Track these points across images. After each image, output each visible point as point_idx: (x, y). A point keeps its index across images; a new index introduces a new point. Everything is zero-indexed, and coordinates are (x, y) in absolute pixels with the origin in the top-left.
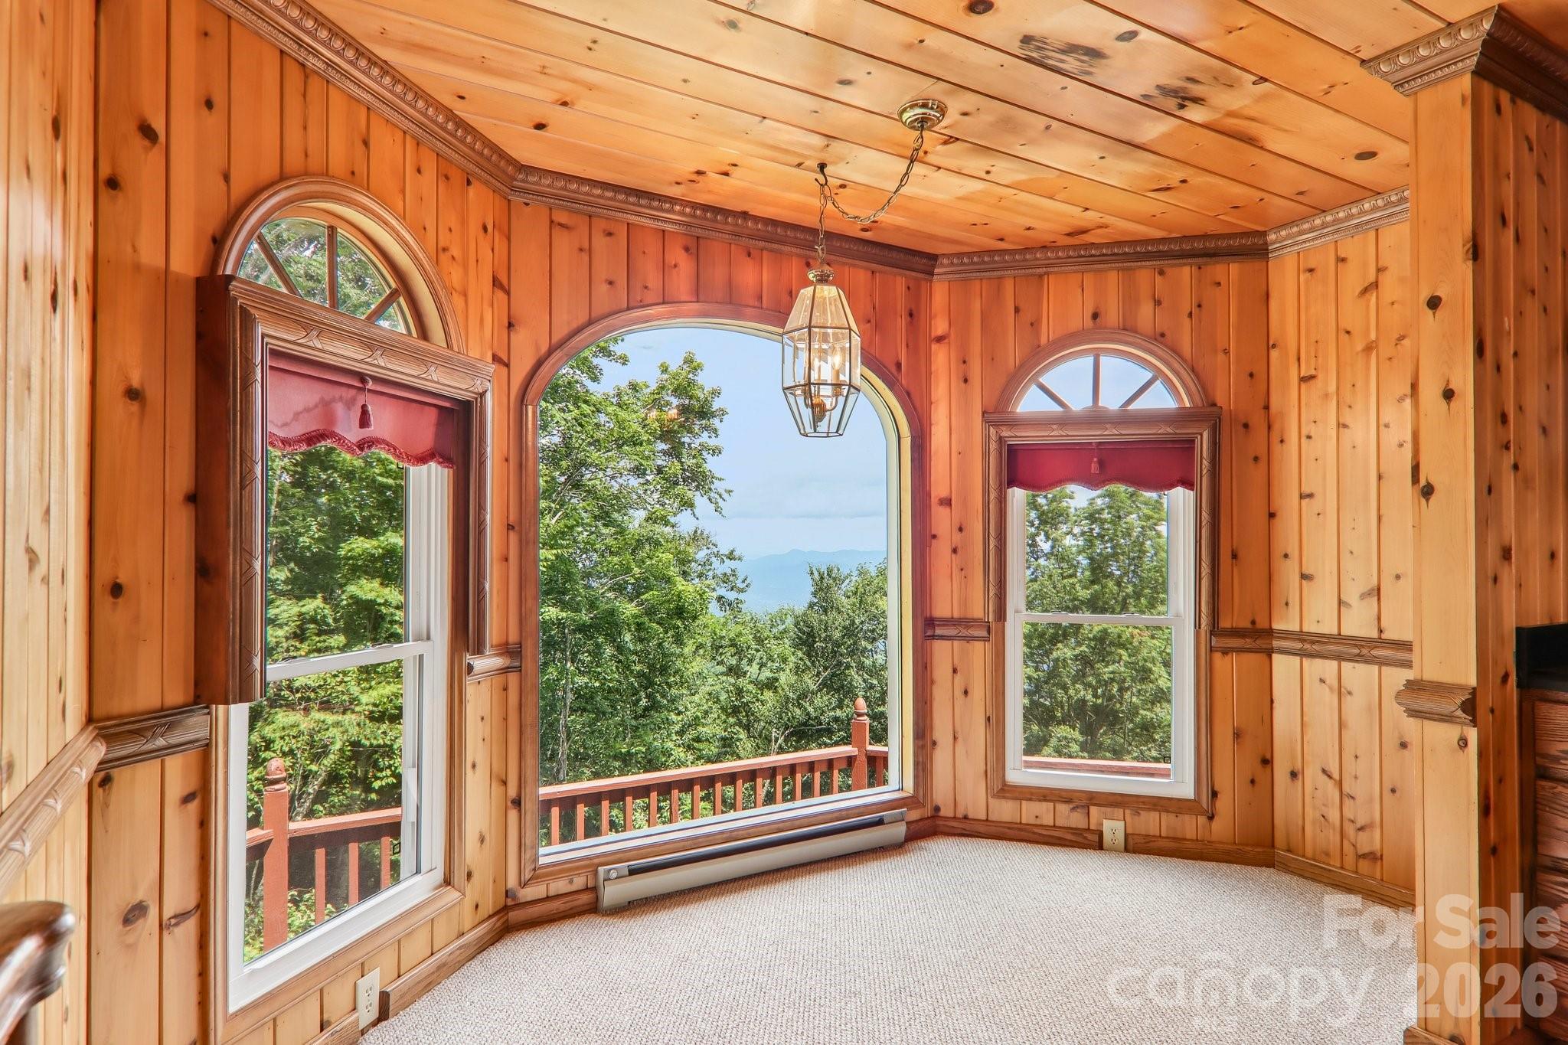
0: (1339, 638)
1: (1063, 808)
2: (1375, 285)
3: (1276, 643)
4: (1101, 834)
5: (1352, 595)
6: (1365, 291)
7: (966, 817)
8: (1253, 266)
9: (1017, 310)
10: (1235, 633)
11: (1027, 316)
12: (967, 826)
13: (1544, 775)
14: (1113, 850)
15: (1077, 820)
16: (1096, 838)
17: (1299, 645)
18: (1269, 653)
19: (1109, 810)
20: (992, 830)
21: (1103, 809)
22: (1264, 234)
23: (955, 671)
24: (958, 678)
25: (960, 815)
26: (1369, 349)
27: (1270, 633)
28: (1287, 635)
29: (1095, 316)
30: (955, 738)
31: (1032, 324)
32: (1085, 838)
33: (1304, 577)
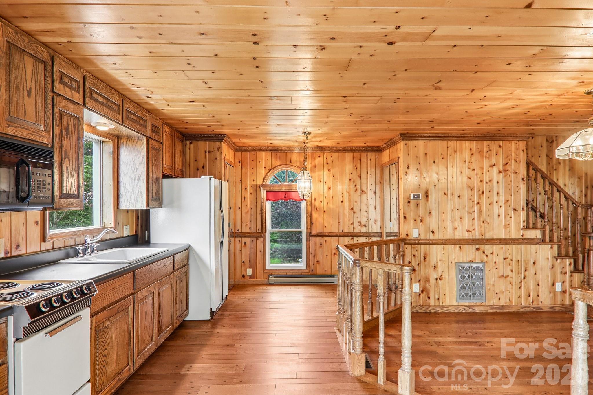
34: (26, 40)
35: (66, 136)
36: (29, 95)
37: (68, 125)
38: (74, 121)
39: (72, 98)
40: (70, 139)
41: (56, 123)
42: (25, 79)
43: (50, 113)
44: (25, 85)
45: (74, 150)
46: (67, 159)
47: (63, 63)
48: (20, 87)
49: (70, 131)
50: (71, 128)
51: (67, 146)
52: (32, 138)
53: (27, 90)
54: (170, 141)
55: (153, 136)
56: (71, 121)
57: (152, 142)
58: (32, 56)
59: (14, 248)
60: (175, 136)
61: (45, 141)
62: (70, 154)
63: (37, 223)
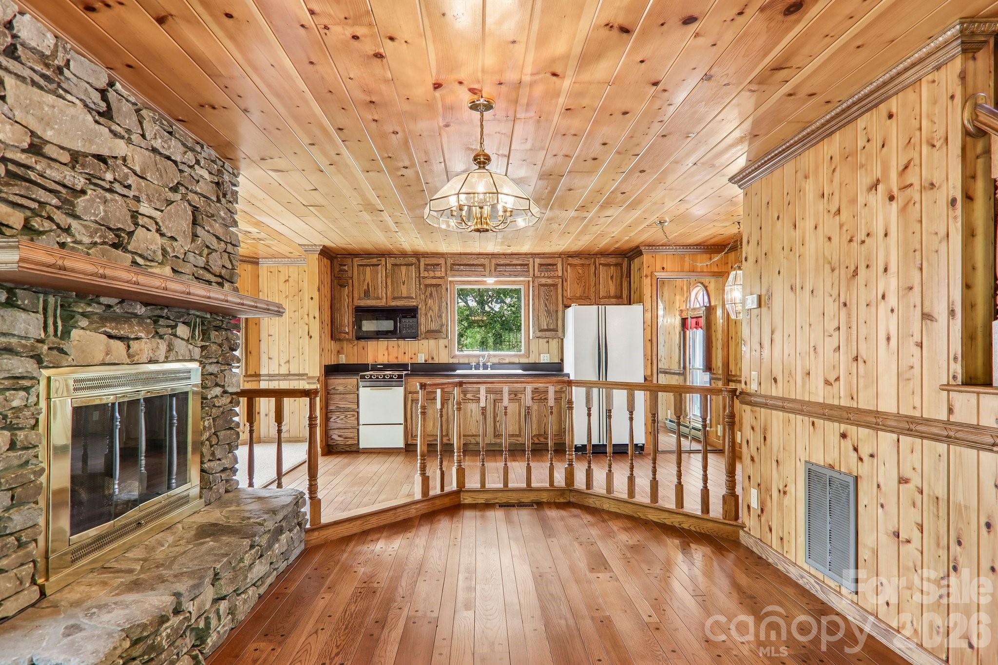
0: (279, 375)
2: (288, 280)
3: (262, 378)
5: (282, 363)
6: (285, 281)
8: (254, 266)
10: (251, 376)
13: (328, 393)
17: (268, 378)
18: (259, 381)
22: (258, 259)
26: (286, 297)
27: (259, 375)
28: (265, 375)
33: (270, 358)
34: (402, 258)
35: (430, 298)
36: (404, 284)
37: (431, 292)
38: (436, 288)
39: (434, 275)
40: (433, 299)
41: (422, 293)
42: (401, 278)
43: (418, 289)
44: (401, 280)
45: (437, 304)
46: (431, 311)
47: (426, 259)
48: (399, 282)
50: (434, 293)
51: (430, 303)
52: (406, 304)
53: (403, 282)
54: (580, 271)
55: (543, 275)
56: (434, 289)
57: (540, 280)
58: (405, 265)
59: (430, 359)
60: (597, 263)
61: (415, 304)
62: (433, 308)
63: (446, 347)
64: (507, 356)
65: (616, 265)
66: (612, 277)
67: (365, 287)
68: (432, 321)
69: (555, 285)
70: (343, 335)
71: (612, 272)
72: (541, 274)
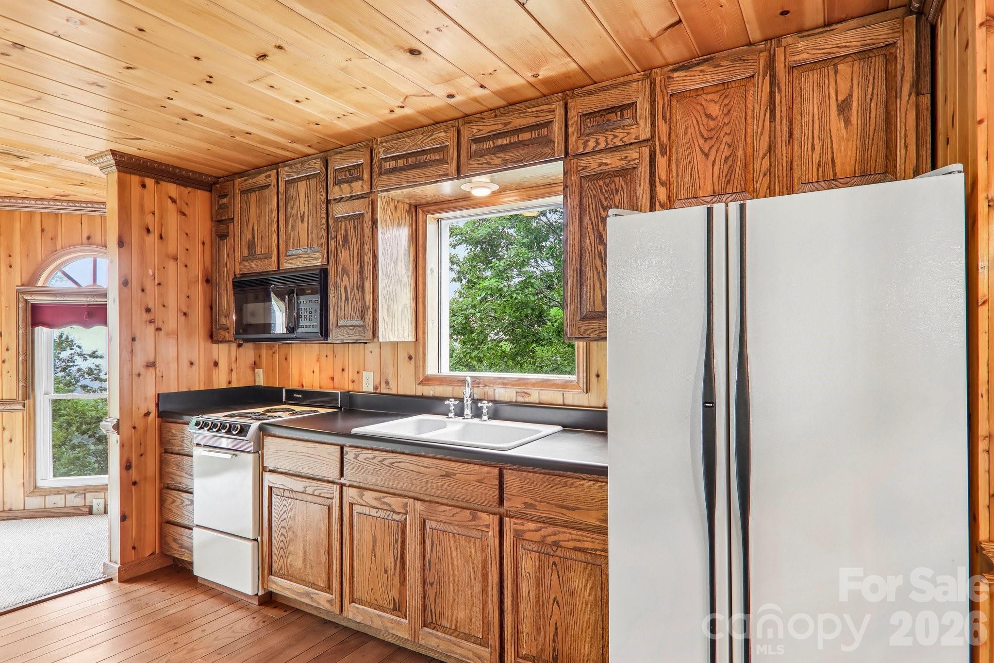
1: (69, 497)
4: (91, 508)
7: (10, 510)
9: (43, 230)
11: (49, 234)
12: (10, 514)
14: (99, 514)
15: (78, 501)
16: (87, 509)
19: (96, 494)
20: (26, 514)
21: (93, 494)
23: (4, 429)
24: (6, 433)
25: (7, 508)
29: (89, 238)
30: (4, 467)
31: (52, 239)
32: (81, 510)
34: (299, 166)
35: (343, 246)
36: (302, 222)
37: (346, 231)
38: (354, 222)
39: (350, 193)
40: (349, 249)
41: (331, 237)
42: (298, 208)
43: (324, 229)
44: (299, 212)
45: (355, 260)
46: (345, 276)
47: (338, 157)
48: (295, 218)
49: (349, 238)
50: (351, 234)
51: (345, 259)
52: (306, 264)
53: (301, 217)
54: (714, 110)
55: (591, 144)
56: (350, 225)
57: (584, 162)
58: (307, 178)
59: (383, 385)
60: (780, 66)
61: (319, 263)
62: (349, 268)
63: (410, 358)
64: (535, 384)
65: (864, 54)
66: (844, 107)
67: (249, 236)
68: (347, 299)
69: (626, 172)
70: (222, 332)
71: (844, 87)
72: (585, 145)
